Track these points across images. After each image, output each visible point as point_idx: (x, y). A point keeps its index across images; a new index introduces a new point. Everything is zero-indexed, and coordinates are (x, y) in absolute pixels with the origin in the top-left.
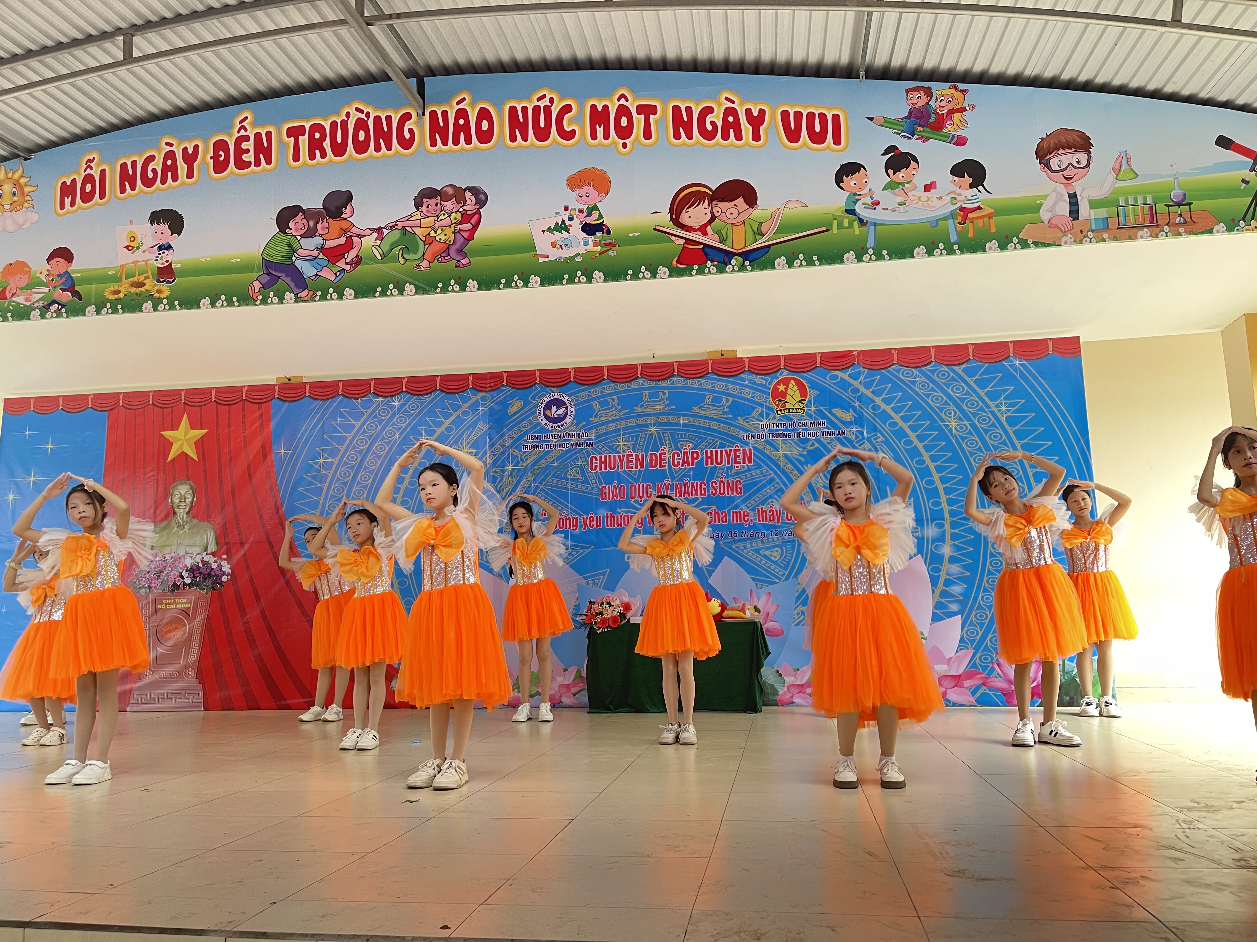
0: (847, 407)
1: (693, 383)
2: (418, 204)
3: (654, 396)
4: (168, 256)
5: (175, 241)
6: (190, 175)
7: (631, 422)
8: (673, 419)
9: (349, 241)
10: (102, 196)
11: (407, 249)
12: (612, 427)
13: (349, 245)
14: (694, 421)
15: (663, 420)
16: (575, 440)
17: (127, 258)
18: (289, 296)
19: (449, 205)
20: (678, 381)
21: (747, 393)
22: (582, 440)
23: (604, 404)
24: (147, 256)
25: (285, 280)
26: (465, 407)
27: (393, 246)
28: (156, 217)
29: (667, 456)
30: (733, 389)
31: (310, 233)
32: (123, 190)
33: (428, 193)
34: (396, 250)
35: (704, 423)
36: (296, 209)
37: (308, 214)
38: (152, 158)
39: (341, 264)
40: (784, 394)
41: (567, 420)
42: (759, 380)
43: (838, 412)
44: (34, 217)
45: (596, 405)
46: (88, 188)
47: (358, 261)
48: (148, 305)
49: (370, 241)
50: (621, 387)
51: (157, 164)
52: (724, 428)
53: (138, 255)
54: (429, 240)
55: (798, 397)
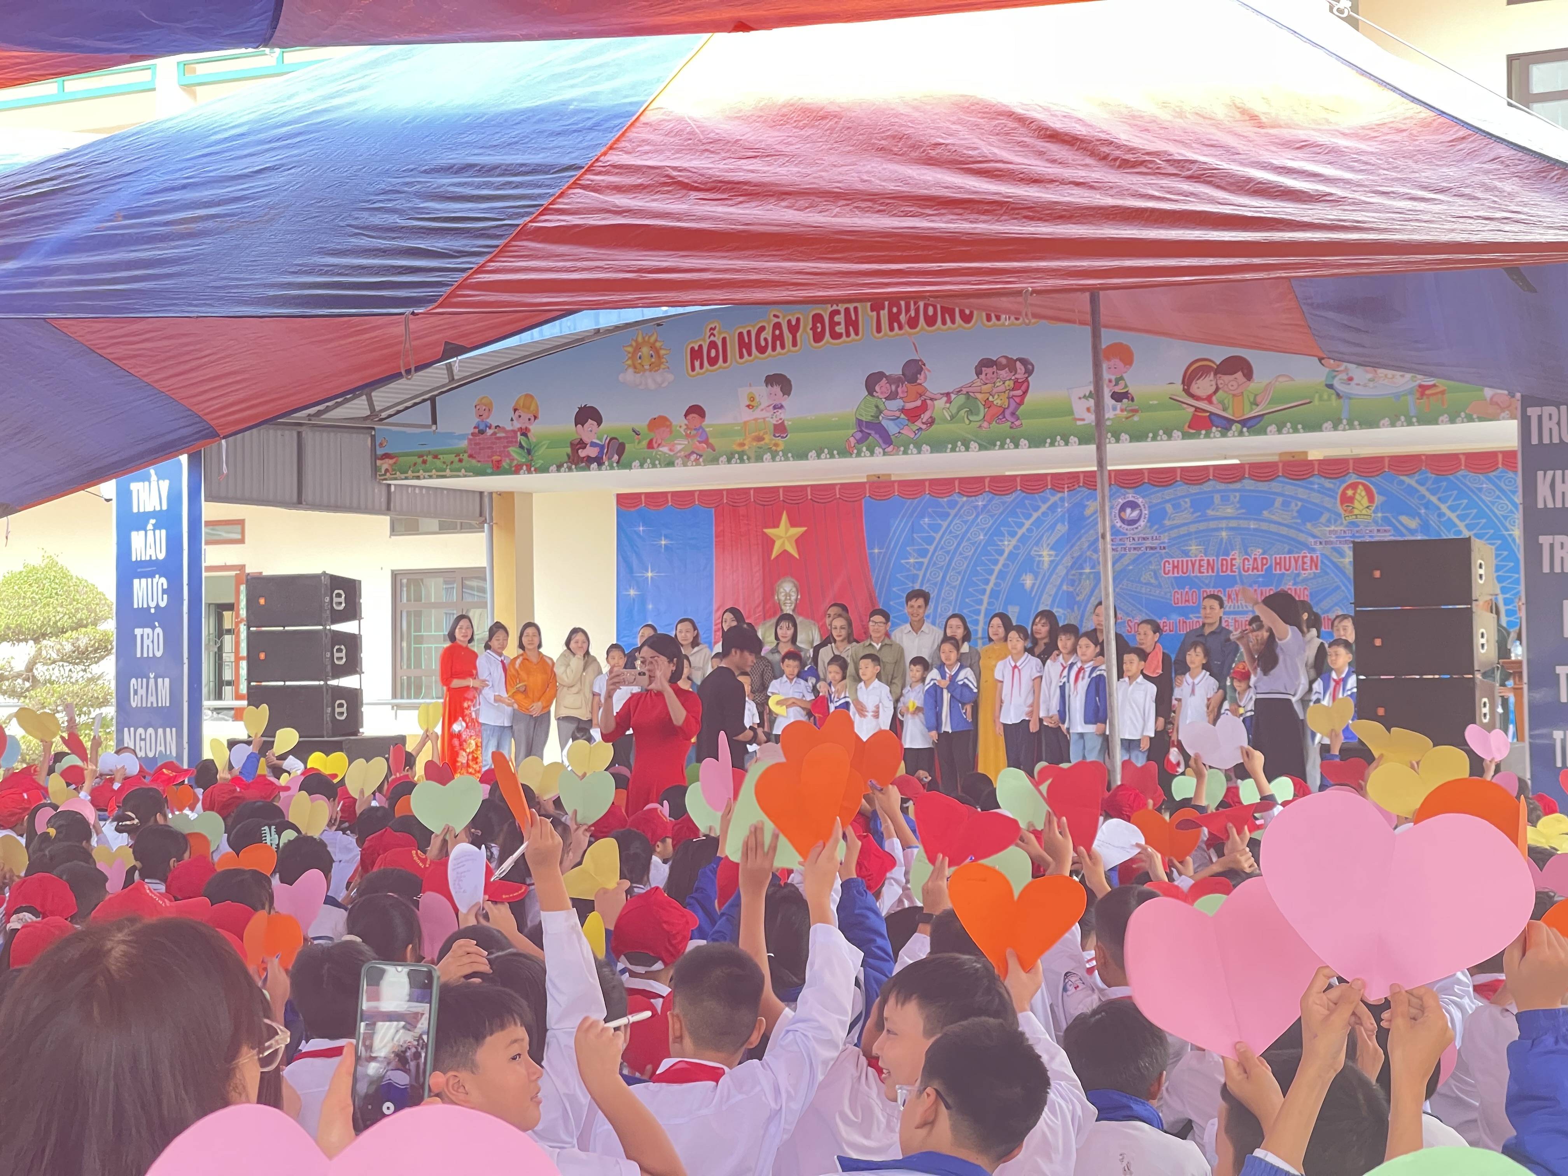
0: (1413, 514)
1: (1263, 486)
2: (978, 373)
3: (1225, 499)
4: (782, 415)
5: (787, 402)
6: (795, 344)
7: (1202, 526)
8: (1243, 524)
9: (924, 402)
10: (725, 361)
11: (970, 412)
12: (1183, 530)
13: (923, 408)
14: (1264, 526)
15: (1233, 524)
16: (1148, 543)
17: (747, 415)
18: (878, 450)
19: (1003, 373)
20: (1248, 484)
21: (1316, 498)
22: (1156, 543)
23: (1176, 507)
24: (764, 414)
25: (874, 438)
27: (959, 409)
28: (771, 380)
29: (1238, 562)
30: (1302, 493)
31: (892, 396)
32: (741, 356)
33: (986, 363)
34: (962, 412)
35: (1273, 528)
36: (880, 376)
37: (891, 380)
38: (762, 329)
39: (919, 424)
40: (1351, 500)
41: (1142, 523)
42: (1328, 484)
43: (1404, 519)
44: (670, 377)
45: (1169, 507)
46: (713, 353)
47: (931, 422)
48: (768, 456)
49: (940, 403)
50: (1194, 489)
51: (767, 334)
52: (1292, 533)
53: (758, 414)
54: (988, 404)
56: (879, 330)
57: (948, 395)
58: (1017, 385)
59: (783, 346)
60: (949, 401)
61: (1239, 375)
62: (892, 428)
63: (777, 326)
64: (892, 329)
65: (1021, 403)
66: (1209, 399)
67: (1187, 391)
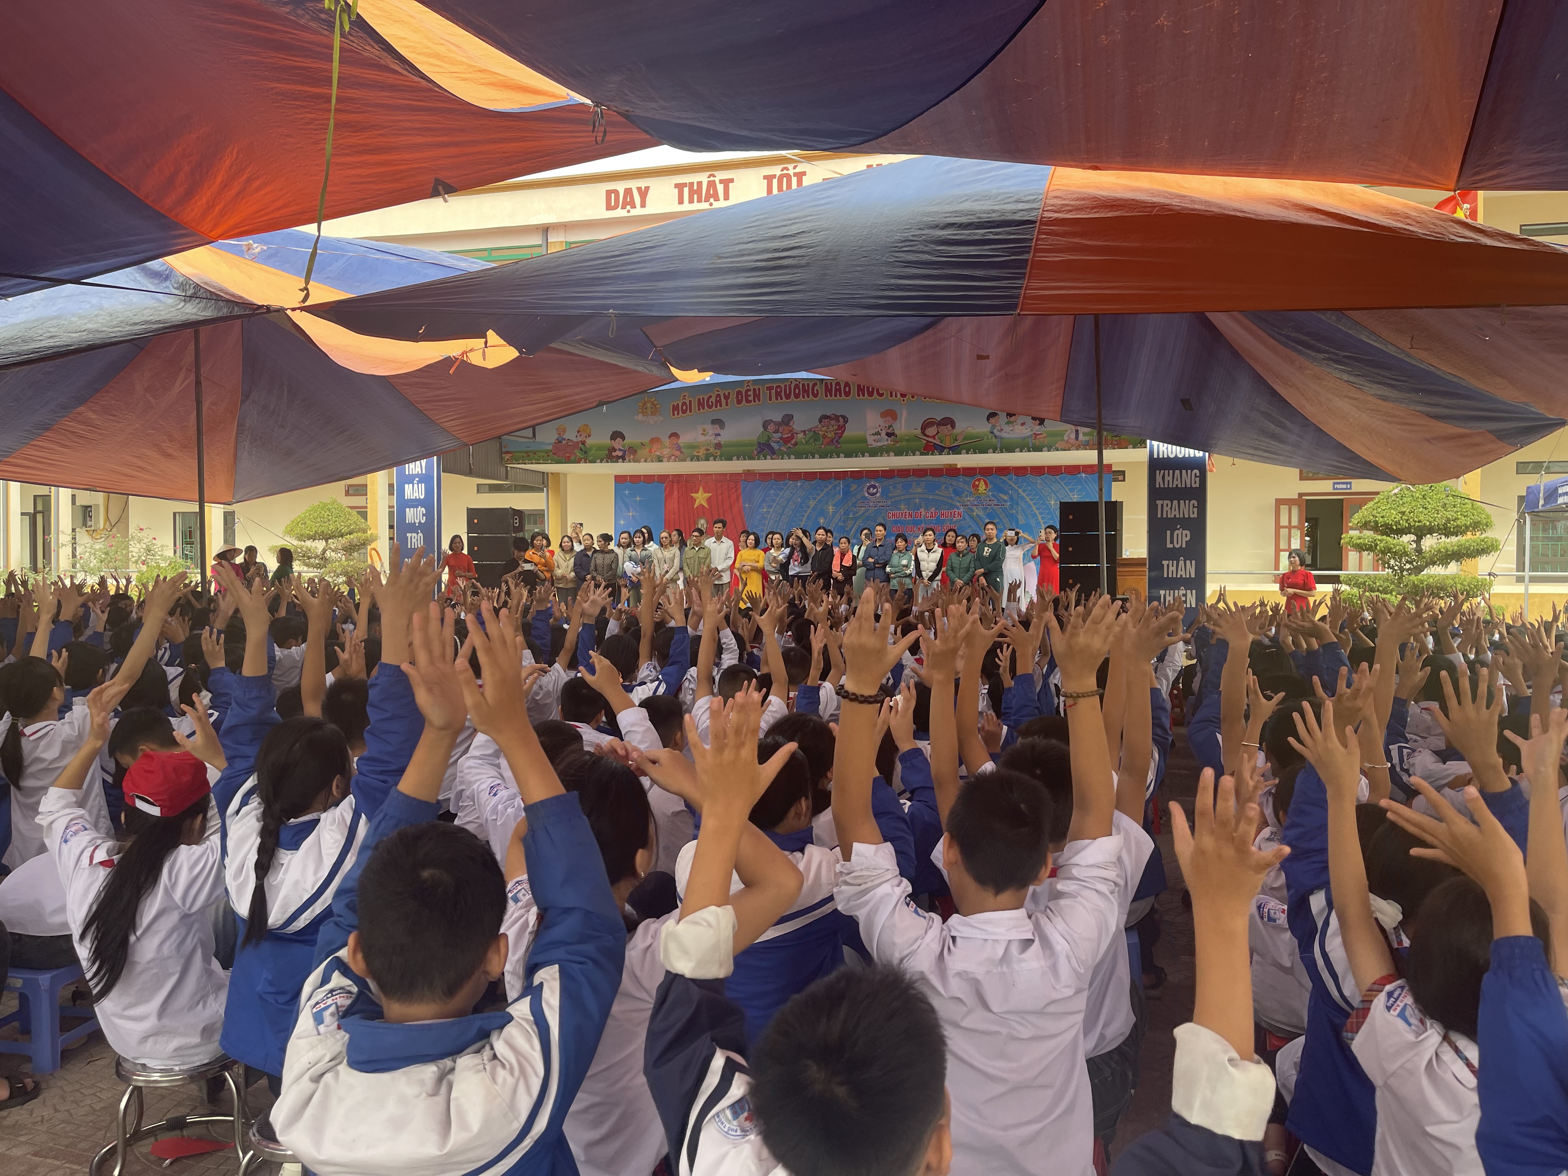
0: (1006, 493)
1: (936, 479)
2: (820, 421)
3: (918, 484)
4: (719, 438)
5: (721, 432)
6: (727, 405)
7: (907, 497)
8: (926, 496)
9: (792, 435)
10: (691, 411)
11: (815, 440)
12: (898, 498)
13: (792, 437)
14: (937, 497)
15: (921, 496)
16: (881, 504)
17: (702, 439)
18: (768, 457)
19: (833, 422)
20: (930, 478)
21: (961, 485)
22: (884, 504)
23: (895, 487)
24: (710, 438)
25: (767, 451)
26: (830, 486)
27: (810, 438)
28: (715, 422)
29: (923, 513)
30: (954, 483)
31: (776, 431)
32: (699, 410)
33: (825, 417)
34: (812, 440)
35: (941, 498)
36: (771, 421)
37: (776, 423)
38: (711, 397)
39: (789, 445)
40: (978, 486)
41: (878, 495)
42: (967, 479)
43: (1002, 496)
44: (661, 418)
45: (891, 487)
46: (684, 408)
47: (796, 444)
48: (712, 458)
49: (801, 436)
50: (903, 480)
51: (713, 399)
52: (950, 501)
53: (707, 438)
54: (825, 437)
55: (984, 487)
56: (770, 400)
57: (804, 431)
58: (839, 428)
59: (721, 406)
60: (805, 434)
61: (949, 426)
62: (776, 446)
63: (719, 395)
64: (777, 399)
65: (840, 437)
66: (934, 437)
67: (923, 433)
